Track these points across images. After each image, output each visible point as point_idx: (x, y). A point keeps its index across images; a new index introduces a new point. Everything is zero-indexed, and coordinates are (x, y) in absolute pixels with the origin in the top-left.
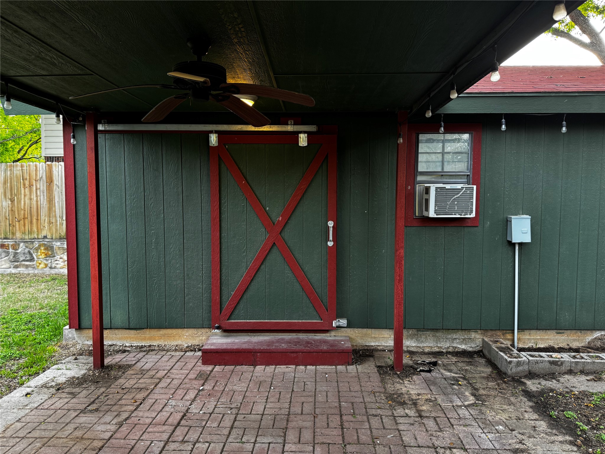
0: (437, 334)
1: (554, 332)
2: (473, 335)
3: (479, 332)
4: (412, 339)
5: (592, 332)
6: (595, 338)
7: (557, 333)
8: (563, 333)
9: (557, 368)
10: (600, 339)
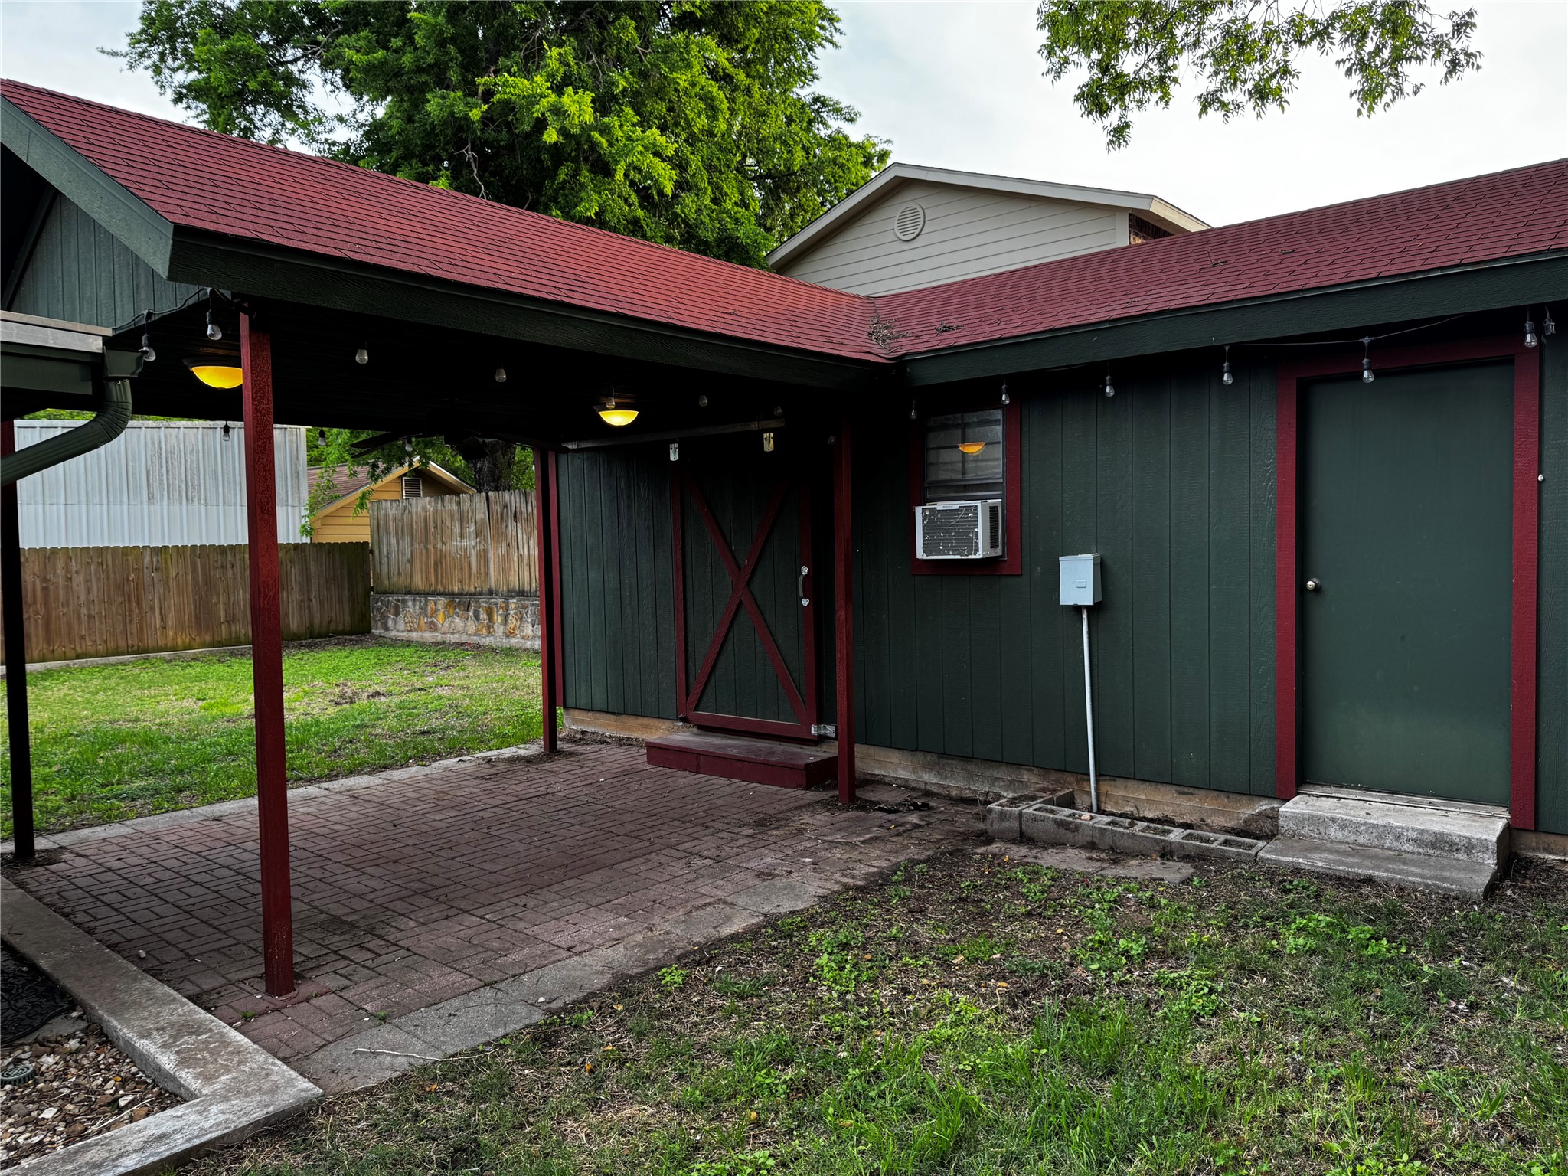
0: (969, 767)
1: (1173, 789)
2: (1026, 776)
3: (1036, 771)
4: (931, 770)
5: (1252, 800)
6: (1259, 814)
7: (1180, 793)
8: (1191, 794)
9: (1069, 835)
10: (1269, 817)
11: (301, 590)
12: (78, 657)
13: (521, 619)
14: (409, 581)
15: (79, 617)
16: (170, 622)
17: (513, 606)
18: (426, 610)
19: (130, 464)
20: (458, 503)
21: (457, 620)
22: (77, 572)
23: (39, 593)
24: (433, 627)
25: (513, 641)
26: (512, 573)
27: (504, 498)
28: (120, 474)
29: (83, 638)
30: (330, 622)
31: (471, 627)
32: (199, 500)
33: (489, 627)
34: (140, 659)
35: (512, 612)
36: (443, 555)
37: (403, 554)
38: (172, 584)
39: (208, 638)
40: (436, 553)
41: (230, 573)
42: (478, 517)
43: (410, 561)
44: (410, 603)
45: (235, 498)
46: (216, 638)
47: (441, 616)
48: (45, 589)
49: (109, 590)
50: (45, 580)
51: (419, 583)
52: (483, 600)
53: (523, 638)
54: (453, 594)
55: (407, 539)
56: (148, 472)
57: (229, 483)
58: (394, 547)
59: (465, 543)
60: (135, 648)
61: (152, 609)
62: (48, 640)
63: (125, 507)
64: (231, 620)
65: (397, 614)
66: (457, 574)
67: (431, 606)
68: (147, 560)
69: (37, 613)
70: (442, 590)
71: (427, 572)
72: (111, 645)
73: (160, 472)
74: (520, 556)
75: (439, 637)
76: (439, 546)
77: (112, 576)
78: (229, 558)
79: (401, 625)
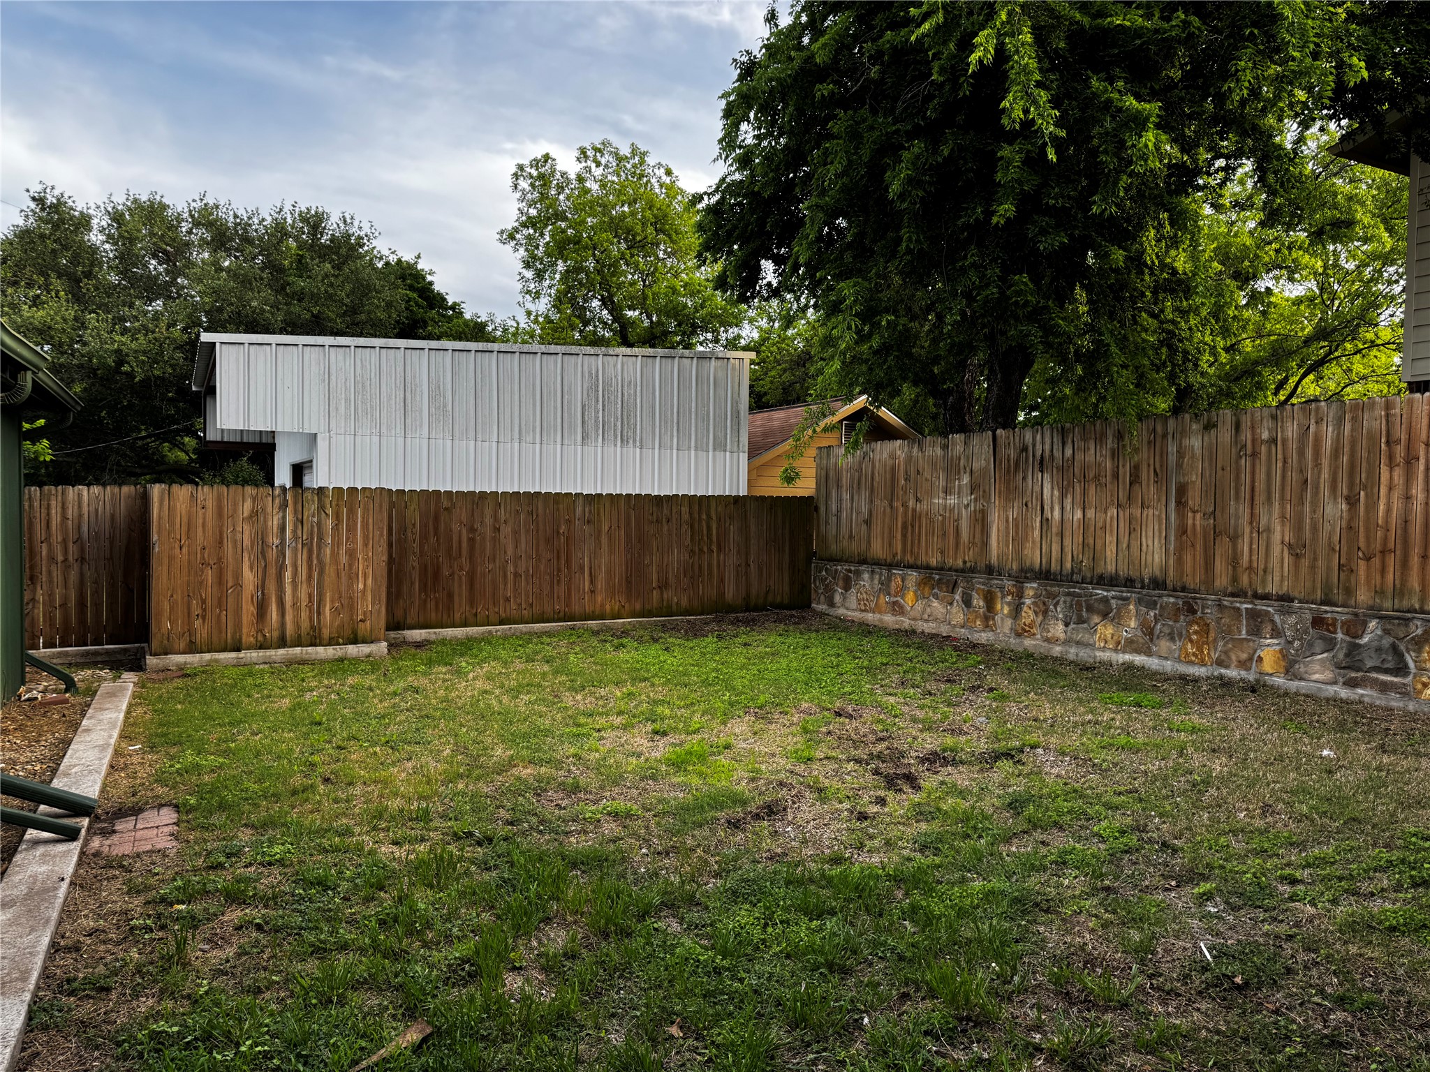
11: (739, 552)
12: (501, 623)
13: (1045, 613)
14: (864, 546)
15: (505, 576)
16: (600, 584)
17: (1031, 593)
18: (889, 586)
19: (566, 397)
20: (945, 447)
21: (936, 604)
22: (505, 522)
23: (464, 545)
24: (897, 609)
25: (1028, 643)
26: (1029, 545)
27: (1022, 437)
28: (555, 408)
29: (508, 600)
30: (767, 593)
31: (957, 614)
32: (634, 441)
33: (986, 619)
34: (565, 628)
35: (1028, 601)
36: (916, 516)
37: (858, 513)
38: (604, 540)
39: (638, 606)
40: (905, 513)
41: (665, 528)
42: (976, 466)
43: (868, 522)
44: (866, 576)
45: (672, 440)
46: (647, 607)
47: (910, 596)
48: (471, 541)
49: (538, 545)
50: (472, 530)
51: (878, 549)
52: (979, 582)
53: (1047, 640)
54: (928, 567)
55: (865, 494)
56: (583, 407)
57: (666, 422)
58: (846, 504)
59: (952, 500)
60: (562, 614)
61: (582, 568)
62: (472, 602)
63: (559, 446)
64: (663, 585)
65: (847, 588)
66: (936, 542)
67: (896, 582)
68: (579, 510)
69: (461, 569)
70: (911, 561)
71: (891, 537)
72: (536, 610)
73: (596, 407)
74: (1046, 522)
75: (906, 623)
76: (911, 504)
77: (541, 527)
78: (665, 511)
79: (852, 601)
